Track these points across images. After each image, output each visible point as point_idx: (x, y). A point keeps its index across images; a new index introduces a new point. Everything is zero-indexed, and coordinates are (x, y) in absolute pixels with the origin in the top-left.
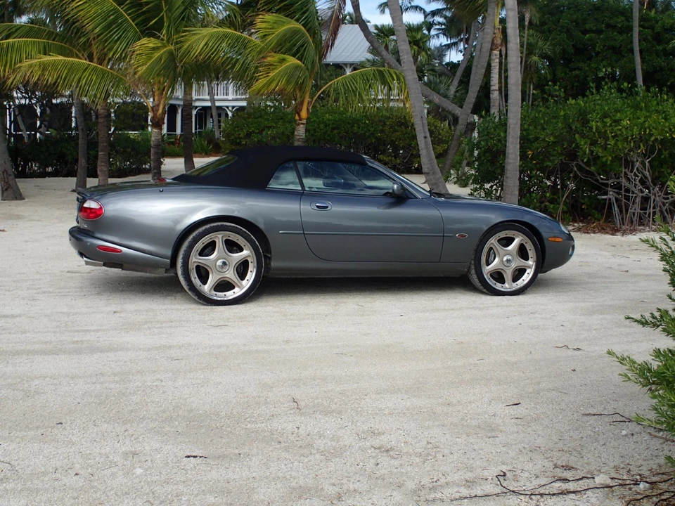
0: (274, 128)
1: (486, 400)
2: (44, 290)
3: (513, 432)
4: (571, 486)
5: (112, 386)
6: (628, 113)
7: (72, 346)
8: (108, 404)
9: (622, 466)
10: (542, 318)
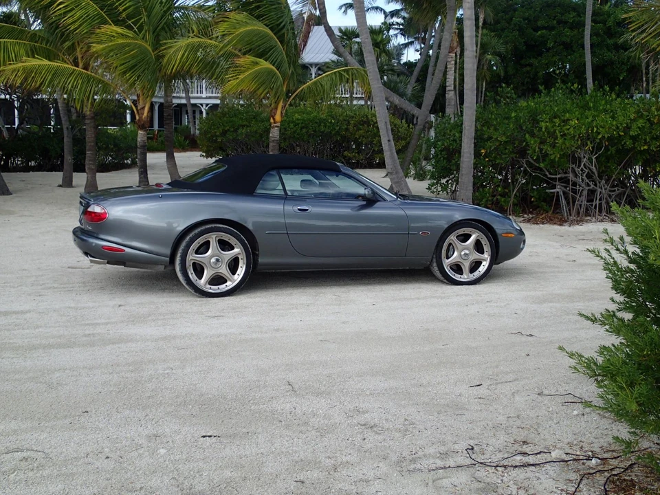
0: (248, 126)
1: (452, 381)
2: (50, 285)
3: (477, 411)
4: (531, 460)
5: (128, 375)
6: (577, 113)
7: (85, 339)
8: (126, 392)
9: (575, 442)
10: (497, 306)
